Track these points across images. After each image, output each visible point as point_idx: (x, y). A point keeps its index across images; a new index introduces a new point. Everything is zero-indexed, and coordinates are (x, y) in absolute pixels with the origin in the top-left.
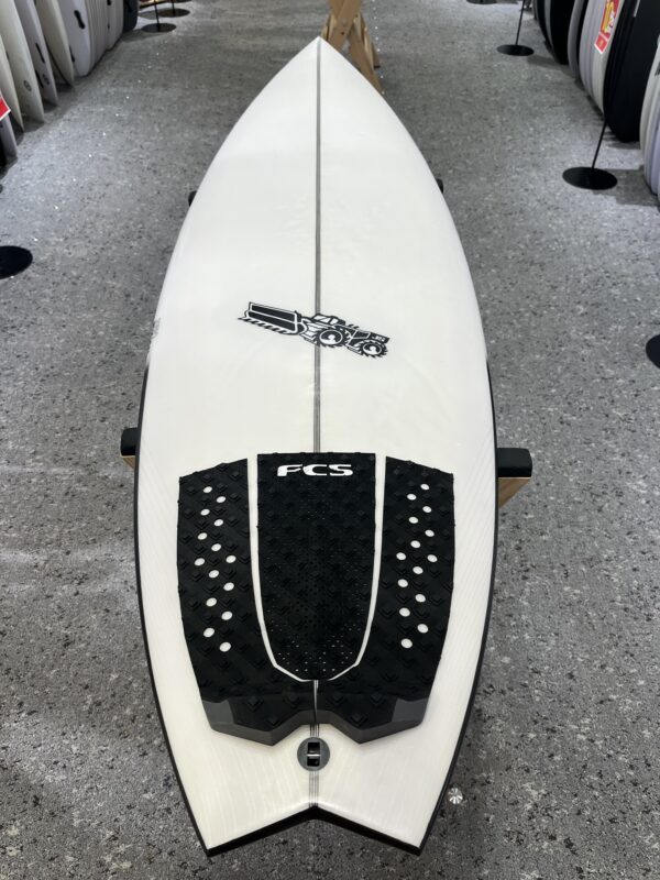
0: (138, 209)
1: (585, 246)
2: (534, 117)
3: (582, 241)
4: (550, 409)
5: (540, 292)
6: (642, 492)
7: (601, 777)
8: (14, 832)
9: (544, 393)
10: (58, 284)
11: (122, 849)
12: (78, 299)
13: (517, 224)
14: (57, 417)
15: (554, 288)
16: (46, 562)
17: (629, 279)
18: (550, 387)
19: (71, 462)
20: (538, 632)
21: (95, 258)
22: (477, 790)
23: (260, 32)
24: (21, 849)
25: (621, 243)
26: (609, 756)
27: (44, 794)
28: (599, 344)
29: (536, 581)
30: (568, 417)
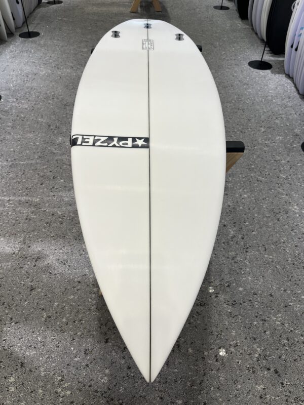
0: (51, 85)
1: (262, 101)
2: (234, 43)
3: (260, 99)
4: (252, 175)
5: (243, 122)
6: (297, 211)
7: (288, 340)
8: (12, 380)
9: (248, 167)
10: (15, 120)
11: (66, 385)
12: (25, 128)
13: (230, 91)
14: (19, 183)
15: (249, 120)
16: (19, 251)
17: (283, 116)
18: (251, 165)
19: (27, 204)
20: (254, 276)
21: (32, 108)
22: (232, 349)
23: (103, 4)
24: (16, 388)
25: (278, 100)
26: (291, 331)
27: (26, 361)
28: (272, 145)
29: (252, 253)
30: (260, 178)
